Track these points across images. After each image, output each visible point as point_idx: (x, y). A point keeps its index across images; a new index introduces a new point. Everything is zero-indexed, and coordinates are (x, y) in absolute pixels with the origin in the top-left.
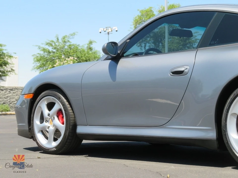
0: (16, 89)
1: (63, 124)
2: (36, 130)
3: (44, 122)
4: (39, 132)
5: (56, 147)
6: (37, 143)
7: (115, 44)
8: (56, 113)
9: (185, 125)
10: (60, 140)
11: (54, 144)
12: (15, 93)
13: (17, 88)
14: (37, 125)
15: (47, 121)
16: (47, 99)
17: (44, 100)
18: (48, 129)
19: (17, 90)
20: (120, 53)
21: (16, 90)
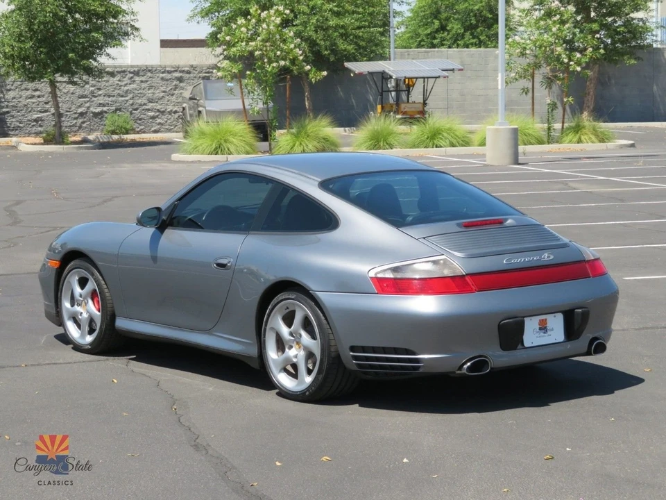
0: (149, 71)
1: (99, 311)
2: (65, 316)
3: (76, 306)
4: (69, 319)
5: (91, 344)
6: (65, 330)
7: (158, 209)
8: (90, 295)
9: (231, 335)
10: (95, 334)
11: (89, 339)
12: (147, 81)
13: (150, 69)
14: (67, 309)
15: (79, 305)
16: (77, 271)
17: (74, 273)
18: (81, 315)
19: (152, 73)
20: (167, 219)
21: (149, 74)
